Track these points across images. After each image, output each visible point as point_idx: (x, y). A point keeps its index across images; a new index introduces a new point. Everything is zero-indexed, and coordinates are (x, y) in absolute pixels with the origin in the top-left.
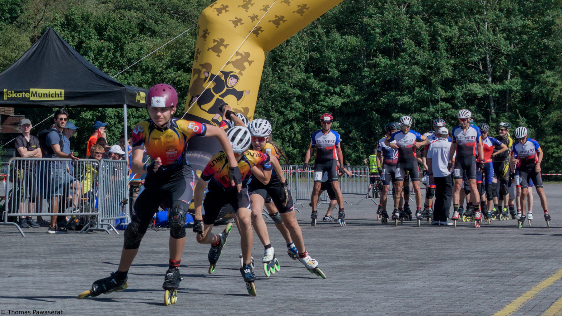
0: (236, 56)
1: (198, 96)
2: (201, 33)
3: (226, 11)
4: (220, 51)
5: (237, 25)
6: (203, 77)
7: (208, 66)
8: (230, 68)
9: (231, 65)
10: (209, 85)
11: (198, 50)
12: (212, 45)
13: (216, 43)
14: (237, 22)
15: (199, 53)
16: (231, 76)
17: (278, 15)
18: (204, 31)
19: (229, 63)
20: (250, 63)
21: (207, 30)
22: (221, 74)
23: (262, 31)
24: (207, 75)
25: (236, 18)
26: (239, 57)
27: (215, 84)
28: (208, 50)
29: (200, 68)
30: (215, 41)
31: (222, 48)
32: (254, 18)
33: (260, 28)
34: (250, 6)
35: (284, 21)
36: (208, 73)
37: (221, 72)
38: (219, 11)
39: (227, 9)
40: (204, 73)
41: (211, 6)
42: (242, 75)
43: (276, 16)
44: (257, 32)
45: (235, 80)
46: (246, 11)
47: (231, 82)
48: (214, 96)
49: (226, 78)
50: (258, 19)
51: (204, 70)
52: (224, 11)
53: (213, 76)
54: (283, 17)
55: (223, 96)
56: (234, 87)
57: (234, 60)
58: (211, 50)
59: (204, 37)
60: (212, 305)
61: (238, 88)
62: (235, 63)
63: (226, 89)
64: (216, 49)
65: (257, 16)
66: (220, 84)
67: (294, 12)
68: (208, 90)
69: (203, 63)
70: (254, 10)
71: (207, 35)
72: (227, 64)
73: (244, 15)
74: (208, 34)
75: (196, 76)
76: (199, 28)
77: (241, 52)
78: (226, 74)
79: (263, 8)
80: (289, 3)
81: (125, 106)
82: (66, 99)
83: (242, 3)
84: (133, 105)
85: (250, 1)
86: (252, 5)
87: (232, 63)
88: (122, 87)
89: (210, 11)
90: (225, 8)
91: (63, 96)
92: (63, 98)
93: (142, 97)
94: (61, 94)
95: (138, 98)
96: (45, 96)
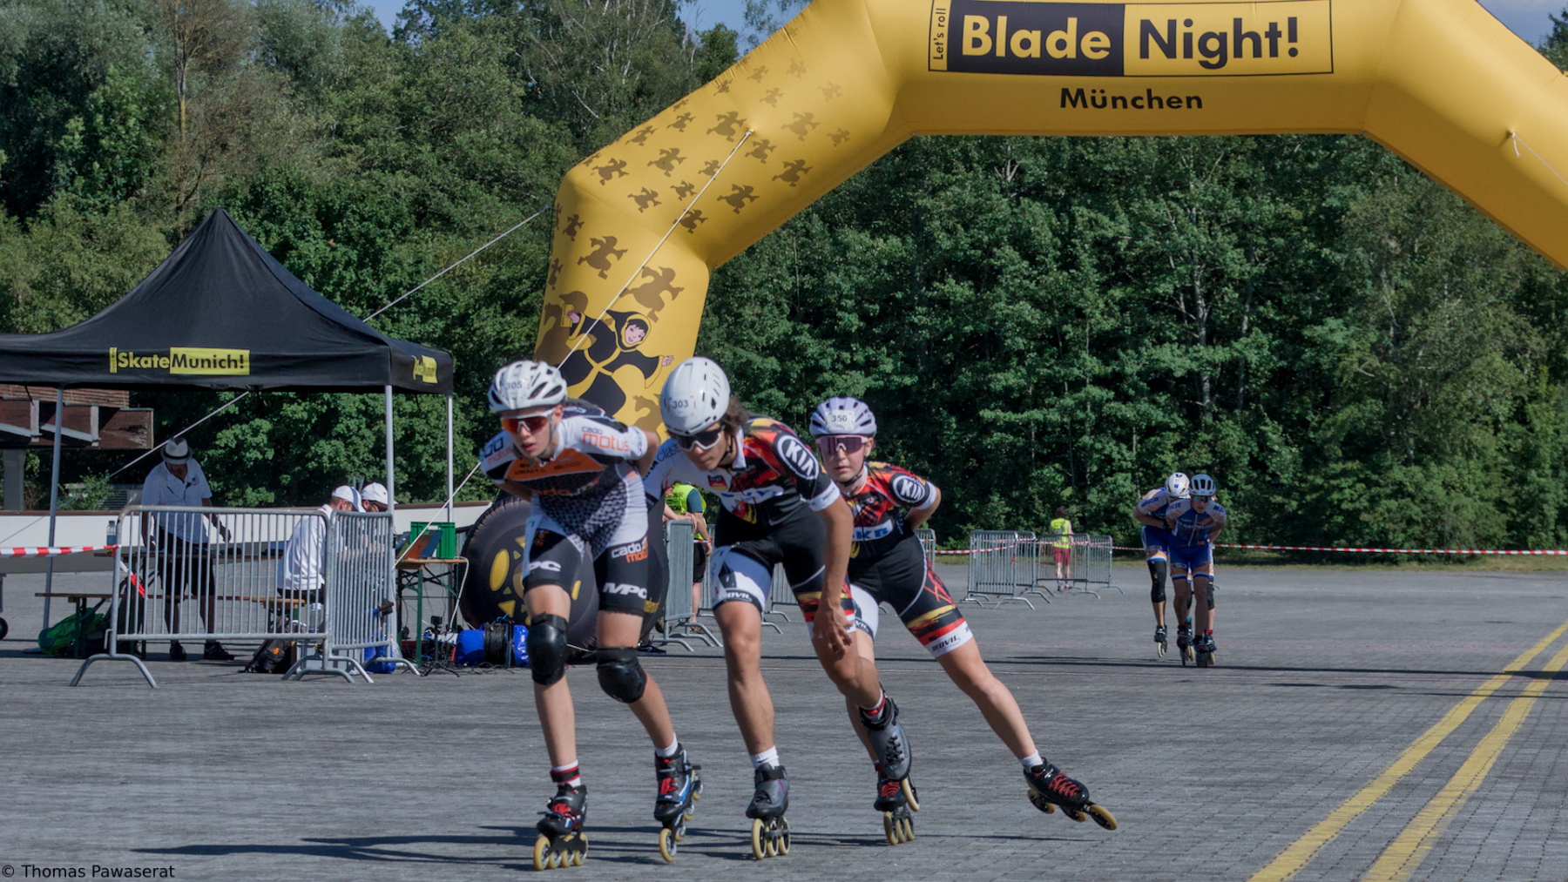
0: (643, 276)
2: (564, 223)
3: (622, 174)
4: (608, 265)
5: (646, 206)
6: (567, 323)
7: (578, 300)
8: (629, 304)
9: (630, 297)
10: (581, 342)
11: (557, 261)
12: (588, 250)
13: (597, 247)
14: (645, 199)
15: (559, 269)
16: (632, 322)
17: (739, 185)
18: (569, 219)
19: (625, 292)
20: (675, 292)
21: (577, 217)
22: (609, 317)
23: (702, 220)
24: (575, 319)
25: (644, 190)
26: (650, 279)
27: (595, 339)
28: (579, 263)
29: (561, 303)
30: (594, 242)
31: (611, 257)
32: (684, 190)
33: (698, 213)
34: (674, 162)
35: (752, 199)
36: (580, 315)
37: (609, 312)
38: (606, 173)
39: (623, 170)
40: (569, 314)
41: (588, 163)
42: (655, 319)
43: (735, 187)
44: (690, 222)
45: (639, 331)
46: (667, 174)
47: (630, 336)
48: (591, 367)
49: (619, 327)
50: (692, 194)
51: (570, 307)
52: (615, 174)
53: (589, 321)
54: (750, 189)
55: (612, 367)
56: (638, 348)
57: (638, 285)
58: (585, 263)
59: (571, 231)
61: (647, 350)
62: (640, 294)
63: (618, 351)
64: (599, 261)
65: (692, 186)
66: (605, 340)
67: (775, 178)
68: (579, 353)
69: (568, 291)
70: (683, 172)
71: (577, 228)
72: (621, 295)
73: (662, 183)
74: (580, 225)
75: (552, 320)
76: (559, 211)
77: (654, 267)
78: (620, 318)
79: (705, 167)
80: (766, 156)
81: (389, 389)
82: (254, 371)
83: (657, 157)
84: (407, 386)
85: (676, 151)
86: (680, 160)
87: (634, 291)
88: (382, 347)
89: (584, 174)
90: (618, 166)
91: (247, 364)
92: (246, 370)
93: (427, 368)
94: (242, 361)
95: (418, 370)
96: (206, 364)
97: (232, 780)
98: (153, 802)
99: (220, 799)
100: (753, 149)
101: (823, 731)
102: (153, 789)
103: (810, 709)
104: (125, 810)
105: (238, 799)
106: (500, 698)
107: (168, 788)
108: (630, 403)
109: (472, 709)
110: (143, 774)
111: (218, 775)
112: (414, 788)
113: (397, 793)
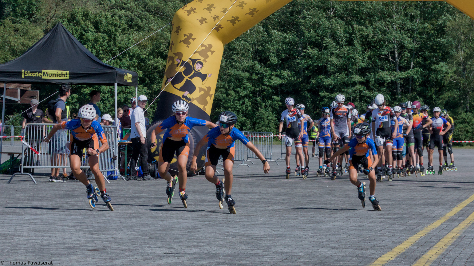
0: (202, 47)
1: (171, 78)
2: (175, 29)
3: (194, 12)
4: (189, 43)
5: (203, 23)
6: (176, 63)
7: (180, 55)
8: (197, 56)
9: (197, 54)
10: (181, 69)
11: (172, 42)
12: (183, 38)
13: (186, 37)
14: (203, 21)
15: (173, 44)
16: (198, 62)
18: (177, 27)
19: (196, 52)
20: (212, 52)
21: (179, 27)
22: (190, 61)
23: (222, 28)
24: (179, 61)
25: (202, 18)
26: (204, 48)
27: (185, 68)
28: (180, 42)
29: (174, 56)
30: (185, 35)
31: (191, 41)
32: (216, 18)
33: (220, 25)
34: (212, 8)
37: (190, 59)
38: (189, 12)
40: (177, 60)
41: (183, 9)
42: (206, 61)
43: (233, 17)
44: (218, 29)
45: (200, 66)
46: (210, 12)
47: (197, 67)
48: (184, 78)
49: (193, 64)
50: (218, 19)
52: (192, 12)
53: (183, 62)
54: (238, 18)
55: (191, 78)
56: (200, 71)
57: (200, 50)
58: (182, 42)
59: (177, 32)
60: (179, 239)
62: (201, 53)
63: (193, 72)
64: (186, 42)
65: (218, 17)
66: (189, 68)
67: (246, 14)
68: (180, 73)
69: (176, 52)
70: (215, 12)
72: (194, 53)
73: (208, 16)
74: (180, 30)
75: (171, 62)
76: (173, 25)
77: (205, 44)
78: (194, 61)
79: (223, 10)
80: (243, 6)
81: (116, 84)
82: (70, 78)
83: (206, 7)
84: (122, 83)
85: (213, 5)
86: (214, 8)
87: (199, 52)
88: (113, 70)
89: (182, 13)
90: (193, 10)
91: (68, 76)
92: (68, 77)
93: (129, 77)
94: (66, 75)
95: (125, 78)
96: (54, 75)
97: (59, 214)
98: (33, 221)
99: (55, 220)
100: (239, 4)
101: (259, 200)
102: (33, 217)
103: (256, 193)
104: (23, 223)
105: (61, 220)
106: (152, 188)
107: (38, 217)
108: (197, 90)
109: (142, 192)
110: (30, 212)
111: (55, 213)
112: (120, 217)
113: (114, 219)
